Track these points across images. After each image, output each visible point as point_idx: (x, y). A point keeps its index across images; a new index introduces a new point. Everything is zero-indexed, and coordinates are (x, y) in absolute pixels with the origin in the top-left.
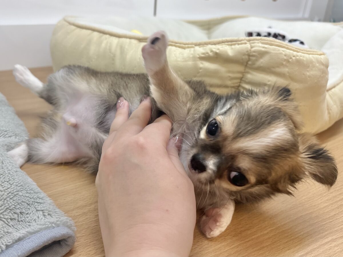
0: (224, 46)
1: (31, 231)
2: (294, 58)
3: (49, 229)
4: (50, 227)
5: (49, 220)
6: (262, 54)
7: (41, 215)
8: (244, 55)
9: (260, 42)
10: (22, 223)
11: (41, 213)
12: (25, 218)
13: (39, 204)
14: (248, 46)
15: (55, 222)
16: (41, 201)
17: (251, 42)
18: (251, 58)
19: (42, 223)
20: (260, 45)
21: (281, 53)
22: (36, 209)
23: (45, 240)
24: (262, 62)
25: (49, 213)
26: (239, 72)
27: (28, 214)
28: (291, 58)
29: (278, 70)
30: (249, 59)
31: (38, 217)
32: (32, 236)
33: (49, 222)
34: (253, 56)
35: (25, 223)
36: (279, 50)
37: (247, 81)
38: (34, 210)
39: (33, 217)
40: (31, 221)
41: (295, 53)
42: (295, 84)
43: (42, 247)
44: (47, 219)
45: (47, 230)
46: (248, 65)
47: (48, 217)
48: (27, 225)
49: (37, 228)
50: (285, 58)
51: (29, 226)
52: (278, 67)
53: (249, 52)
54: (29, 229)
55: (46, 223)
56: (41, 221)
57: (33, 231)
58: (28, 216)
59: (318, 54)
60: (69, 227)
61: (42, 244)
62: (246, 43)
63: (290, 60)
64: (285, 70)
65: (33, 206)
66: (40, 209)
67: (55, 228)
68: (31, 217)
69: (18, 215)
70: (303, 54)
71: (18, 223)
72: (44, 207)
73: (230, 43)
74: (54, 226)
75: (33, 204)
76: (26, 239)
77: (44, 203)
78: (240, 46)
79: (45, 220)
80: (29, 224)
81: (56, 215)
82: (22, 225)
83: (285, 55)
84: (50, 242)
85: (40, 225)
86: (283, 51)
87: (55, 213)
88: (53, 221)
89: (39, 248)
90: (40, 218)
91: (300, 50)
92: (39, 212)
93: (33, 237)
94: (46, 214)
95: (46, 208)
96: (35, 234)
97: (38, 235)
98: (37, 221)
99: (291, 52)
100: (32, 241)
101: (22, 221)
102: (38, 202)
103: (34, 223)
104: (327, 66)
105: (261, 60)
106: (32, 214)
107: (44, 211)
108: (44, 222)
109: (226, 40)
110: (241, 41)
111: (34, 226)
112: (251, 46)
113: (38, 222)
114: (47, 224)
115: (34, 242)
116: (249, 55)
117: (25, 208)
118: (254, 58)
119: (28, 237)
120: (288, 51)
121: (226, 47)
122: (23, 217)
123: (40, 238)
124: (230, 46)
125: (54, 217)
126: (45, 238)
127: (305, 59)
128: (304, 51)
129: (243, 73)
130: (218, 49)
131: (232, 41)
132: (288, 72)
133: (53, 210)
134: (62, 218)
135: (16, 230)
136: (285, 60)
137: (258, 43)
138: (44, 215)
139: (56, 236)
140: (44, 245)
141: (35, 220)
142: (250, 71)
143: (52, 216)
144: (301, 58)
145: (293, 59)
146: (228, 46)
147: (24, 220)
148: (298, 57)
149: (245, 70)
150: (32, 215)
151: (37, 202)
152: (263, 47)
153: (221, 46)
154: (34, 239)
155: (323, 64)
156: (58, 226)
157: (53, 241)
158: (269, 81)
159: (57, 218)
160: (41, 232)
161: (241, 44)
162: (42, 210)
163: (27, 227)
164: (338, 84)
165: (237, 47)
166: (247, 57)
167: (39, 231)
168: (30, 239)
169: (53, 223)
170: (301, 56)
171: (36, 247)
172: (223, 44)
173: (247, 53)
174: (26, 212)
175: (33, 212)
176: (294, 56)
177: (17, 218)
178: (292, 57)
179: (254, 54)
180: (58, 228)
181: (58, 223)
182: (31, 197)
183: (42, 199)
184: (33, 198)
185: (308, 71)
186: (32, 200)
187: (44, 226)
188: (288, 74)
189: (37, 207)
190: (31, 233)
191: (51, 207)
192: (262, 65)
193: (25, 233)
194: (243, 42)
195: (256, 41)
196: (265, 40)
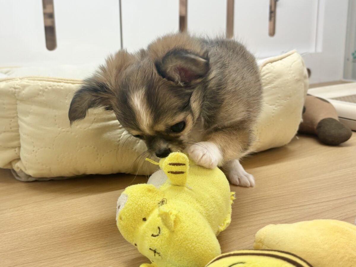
2: (50, 88)
21: (38, 85)
50: (41, 88)
63: (47, 90)
86: (41, 83)
127: (62, 88)
137: (26, 80)
144: (58, 87)
148: (54, 87)
194: (16, 79)
195: (26, 79)
196: (32, 77)
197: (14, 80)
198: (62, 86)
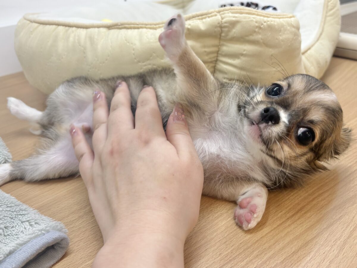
0: (195, 21)
1: (20, 242)
2: (265, 24)
3: (40, 237)
4: (40, 234)
5: (37, 229)
6: (233, 24)
7: (27, 225)
8: (216, 27)
9: (230, 12)
10: (9, 237)
11: (27, 223)
12: (11, 232)
13: (23, 216)
14: (219, 17)
15: (44, 228)
16: (24, 212)
17: (221, 13)
18: (223, 29)
19: (30, 233)
20: (231, 15)
21: (252, 21)
22: (21, 221)
23: (38, 247)
24: (235, 32)
25: (36, 221)
26: (214, 46)
27: (13, 227)
28: (262, 24)
29: (252, 38)
30: (222, 30)
31: (25, 228)
32: (22, 247)
33: (37, 230)
34: (225, 27)
35: (12, 236)
36: (249, 18)
37: (223, 54)
38: (19, 222)
39: (20, 229)
40: (18, 233)
41: (265, 19)
42: (271, 50)
43: (35, 255)
44: (35, 227)
45: (37, 238)
46: (222, 38)
47: (35, 226)
48: (15, 238)
49: (26, 239)
50: (257, 25)
51: (18, 238)
52: (251, 35)
53: (221, 23)
54: (18, 241)
55: (35, 232)
56: (30, 231)
57: (22, 242)
58: (14, 229)
59: (288, 17)
60: (60, 230)
61: (35, 252)
62: (216, 15)
63: (262, 26)
64: (258, 37)
65: (17, 219)
66: (25, 220)
67: (45, 235)
68: (17, 230)
69: (3, 229)
70: (273, 19)
71: (5, 237)
72: (29, 217)
73: (200, 17)
74: (44, 233)
75: (17, 217)
76: (17, 251)
77: (28, 213)
78: (211, 18)
79: (32, 229)
80: (16, 236)
81: (44, 222)
82: (10, 239)
83: (256, 22)
84: (43, 249)
85: (29, 235)
86: (253, 18)
87: (42, 221)
88: (42, 229)
89: (33, 257)
90: (27, 229)
91: (270, 15)
92: (25, 223)
93: (24, 248)
94: (33, 223)
95: (31, 217)
96: (26, 245)
97: (29, 245)
98: (24, 232)
99: (262, 18)
100: (24, 252)
101: (8, 235)
102: (22, 214)
103: (22, 235)
104: (298, 28)
105: (234, 30)
106: (17, 226)
107: (29, 221)
108: (33, 231)
109: (196, 14)
110: (211, 13)
111: (23, 237)
112: (221, 17)
113: (26, 233)
114: (37, 233)
115: (26, 252)
116: (221, 27)
117: (9, 222)
118: (226, 29)
119: (19, 249)
120: (258, 17)
121: (197, 21)
122: (9, 231)
123: (31, 247)
124: (201, 21)
125: (42, 224)
126: (37, 246)
127: (275, 23)
128: (275, 15)
129: (219, 46)
130: (190, 25)
131: (202, 15)
132: (262, 39)
133: (39, 218)
134: (51, 224)
135: (5, 244)
136: (257, 27)
137: (228, 13)
138: (31, 225)
139: (48, 241)
140: (37, 253)
141: (22, 231)
142: (225, 43)
143: (39, 224)
144: (272, 22)
145: (264, 25)
146: (198, 21)
147: (10, 234)
148: (269, 23)
149: (220, 43)
150: (18, 228)
151: (20, 215)
152: (234, 17)
153: (192, 21)
154: (26, 249)
155: (294, 27)
156: (48, 232)
157: (46, 247)
158: (244, 50)
159: (45, 225)
160: (31, 242)
161: (212, 16)
162: (28, 221)
163: (16, 240)
164: (312, 46)
165: (208, 20)
166: (219, 29)
167: (29, 241)
168: (22, 250)
169: (42, 230)
171: (30, 256)
172: (194, 19)
173: (218, 25)
174: (11, 226)
175: (19, 224)
176: (265, 22)
177: (3, 233)
178: (263, 23)
179: (226, 24)
180: (48, 234)
181: (48, 228)
182: (13, 211)
183: (25, 211)
184: (15, 211)
185: (280, 35)
186: (15, 213)
187: (34, 235)
188: (262, 41)
189: (22, 219)
190: (21, 245)
191: (37, 216)
192: (235, 35)
193: (15, 245)
195: (225, 12)
197: (210, 15)
198: (274, 21)
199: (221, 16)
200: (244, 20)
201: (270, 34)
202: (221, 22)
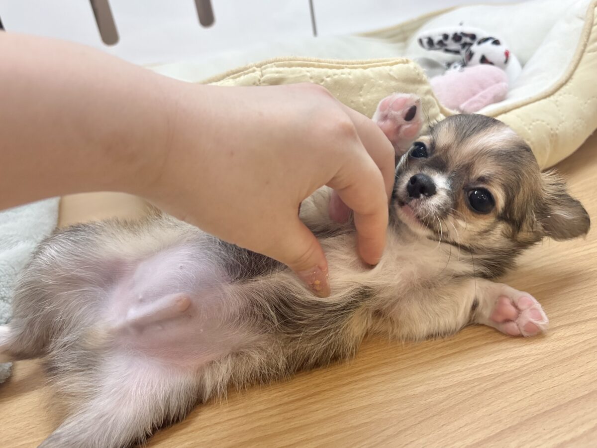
0: (226, 80)
2: (328, 79)
9: (275, 64)
14: (258, 74)
17: (263, 67)
20: (274, 69)
21: (304, 76)
28: (322, 80)
36: (301, 72)
41: (330, 72)
62: (254, 71)
70: (350, 70)
73: (235, 75)
78: (246, 76)
83: (311, 78)
86: (308, 72)
99: (324, 70)
110: (249, 68)
112: (261, 74)
120: (317, 70)
121: (228, 81)
124: (235, 80)
127: (350, 77)
131: (237, 72)
137: (272, 67)
144: (344, 76)
145: (326, 81)
148: (336, 77)
152: (277, 72)
153: (223, 81)
161: (247, 73)
165: (242, 79)
170: (342, 74)
172: (228, 78)
176: (328, 76)
178: (325, 78)
194: (251, 70)
195: (269, 65)
196: (282, 61)
198: (350, 74)
199: (261, 72)
200: (291, 76)
201: (338, 94)
202: (259, 80)
